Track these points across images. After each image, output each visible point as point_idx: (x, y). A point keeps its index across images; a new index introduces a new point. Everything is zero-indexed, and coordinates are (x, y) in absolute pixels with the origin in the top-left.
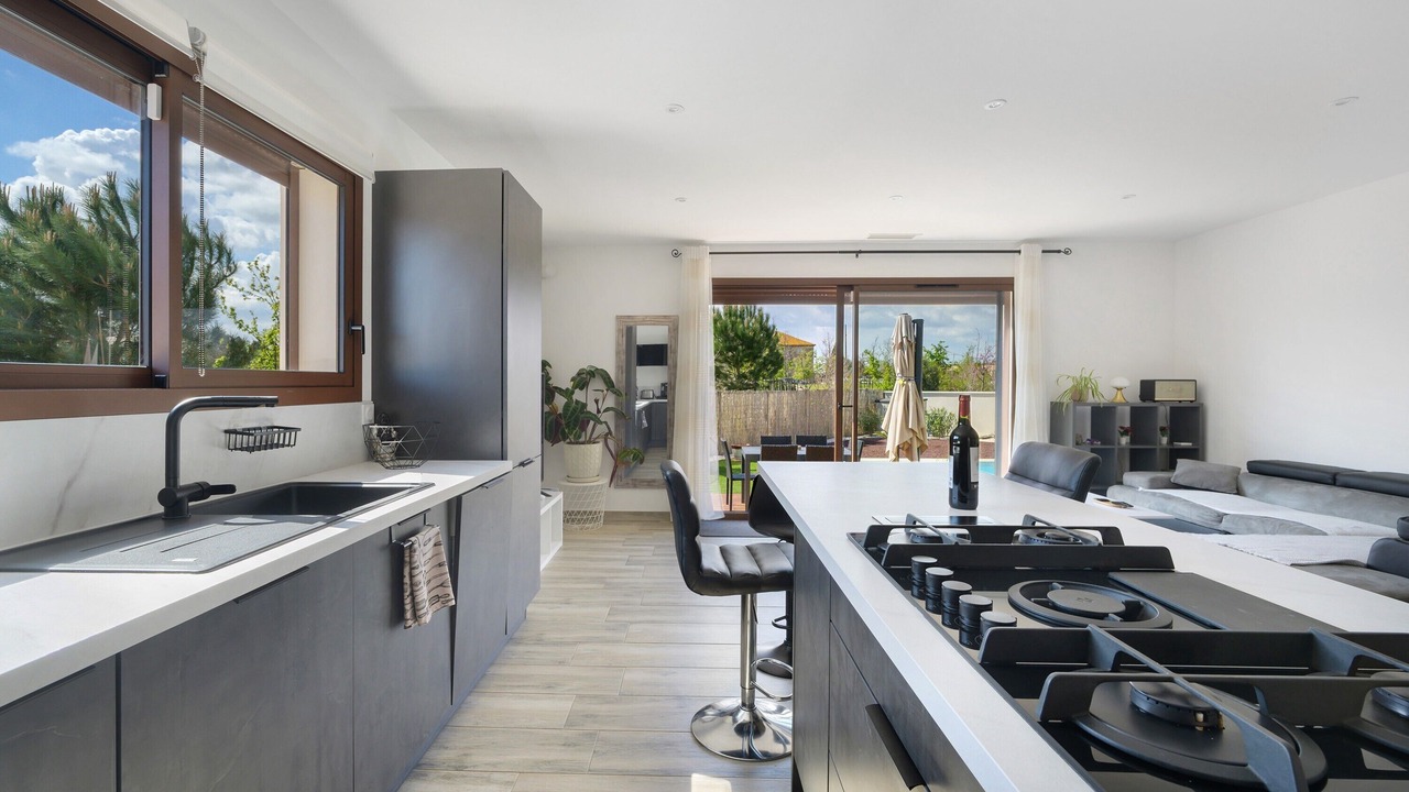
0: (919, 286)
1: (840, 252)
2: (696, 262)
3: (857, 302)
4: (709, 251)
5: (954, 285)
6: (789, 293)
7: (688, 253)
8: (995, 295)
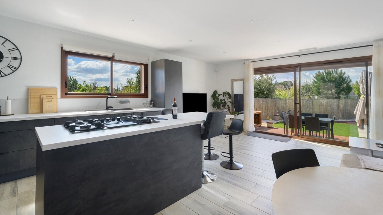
0: (324, 63)
1: (291, 56)
2: (248, 65)
3: (300, 71)
4: (251, 61)
5: (341, 62)
6: (281, 70)
7: (246, 62)
8: (364, 63)
